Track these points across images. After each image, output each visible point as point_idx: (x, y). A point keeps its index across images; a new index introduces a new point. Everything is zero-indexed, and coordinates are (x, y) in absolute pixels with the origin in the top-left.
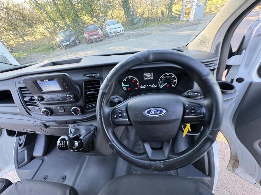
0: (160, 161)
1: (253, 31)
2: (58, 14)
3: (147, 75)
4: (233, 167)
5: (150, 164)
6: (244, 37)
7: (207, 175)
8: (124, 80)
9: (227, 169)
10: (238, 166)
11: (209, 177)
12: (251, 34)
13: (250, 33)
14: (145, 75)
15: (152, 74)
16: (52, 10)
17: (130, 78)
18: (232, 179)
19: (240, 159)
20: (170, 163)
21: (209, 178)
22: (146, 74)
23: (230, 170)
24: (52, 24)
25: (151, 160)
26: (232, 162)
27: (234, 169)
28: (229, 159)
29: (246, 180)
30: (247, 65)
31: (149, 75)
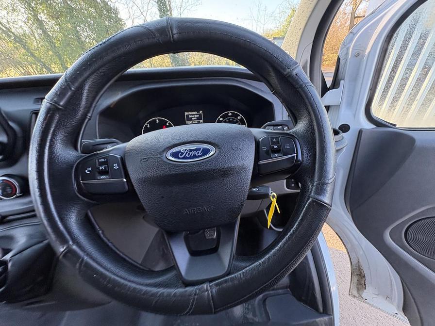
0: (210, 281)
1: (348, 49)
2: (51, 53)
3: (191, 115)
4: (358, 290)
5: (182, 295)
6: (339, 59)
7: (321, 313)
8: (146, 126)
9: (349, 294)
10: (365, 285)
11: (325, 316)
12: (347, 54)
13: (345, 52)
14: (188, 116)
15: (201, 112)
16: (39, 45)
17: (158, 121)
18: (359, 313)
19: (366, 272)
20: (236, 282)
21: (326, 318)
22: (190, 113)
23: (355, 297)
24: (37, 67)
25: (187, 284)
26: (355, 279)
27: (360, 292)
28: (350, 275)
29: (382, 310)
30: (350, 104)
31: (196, 116)
